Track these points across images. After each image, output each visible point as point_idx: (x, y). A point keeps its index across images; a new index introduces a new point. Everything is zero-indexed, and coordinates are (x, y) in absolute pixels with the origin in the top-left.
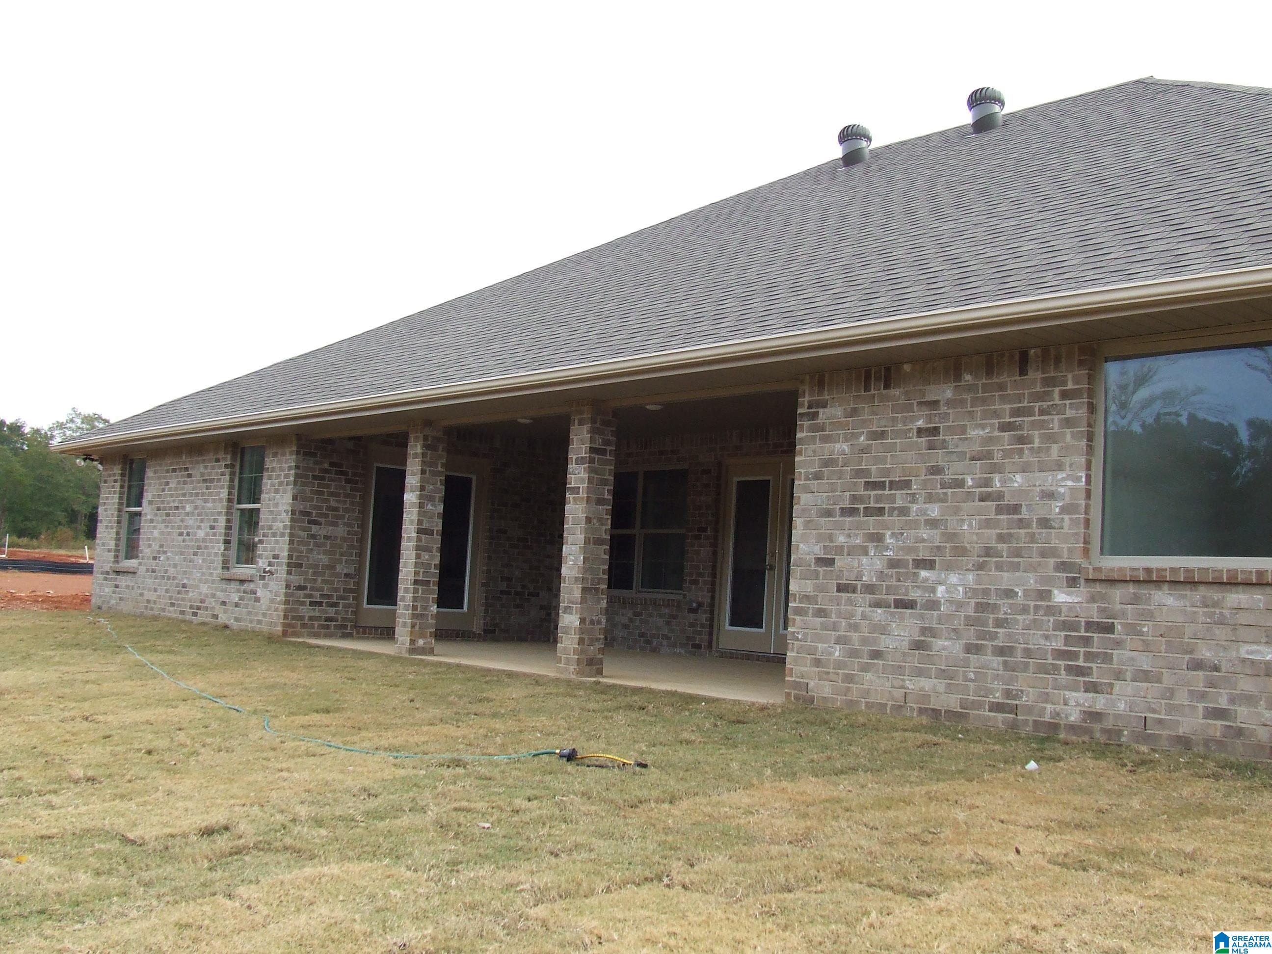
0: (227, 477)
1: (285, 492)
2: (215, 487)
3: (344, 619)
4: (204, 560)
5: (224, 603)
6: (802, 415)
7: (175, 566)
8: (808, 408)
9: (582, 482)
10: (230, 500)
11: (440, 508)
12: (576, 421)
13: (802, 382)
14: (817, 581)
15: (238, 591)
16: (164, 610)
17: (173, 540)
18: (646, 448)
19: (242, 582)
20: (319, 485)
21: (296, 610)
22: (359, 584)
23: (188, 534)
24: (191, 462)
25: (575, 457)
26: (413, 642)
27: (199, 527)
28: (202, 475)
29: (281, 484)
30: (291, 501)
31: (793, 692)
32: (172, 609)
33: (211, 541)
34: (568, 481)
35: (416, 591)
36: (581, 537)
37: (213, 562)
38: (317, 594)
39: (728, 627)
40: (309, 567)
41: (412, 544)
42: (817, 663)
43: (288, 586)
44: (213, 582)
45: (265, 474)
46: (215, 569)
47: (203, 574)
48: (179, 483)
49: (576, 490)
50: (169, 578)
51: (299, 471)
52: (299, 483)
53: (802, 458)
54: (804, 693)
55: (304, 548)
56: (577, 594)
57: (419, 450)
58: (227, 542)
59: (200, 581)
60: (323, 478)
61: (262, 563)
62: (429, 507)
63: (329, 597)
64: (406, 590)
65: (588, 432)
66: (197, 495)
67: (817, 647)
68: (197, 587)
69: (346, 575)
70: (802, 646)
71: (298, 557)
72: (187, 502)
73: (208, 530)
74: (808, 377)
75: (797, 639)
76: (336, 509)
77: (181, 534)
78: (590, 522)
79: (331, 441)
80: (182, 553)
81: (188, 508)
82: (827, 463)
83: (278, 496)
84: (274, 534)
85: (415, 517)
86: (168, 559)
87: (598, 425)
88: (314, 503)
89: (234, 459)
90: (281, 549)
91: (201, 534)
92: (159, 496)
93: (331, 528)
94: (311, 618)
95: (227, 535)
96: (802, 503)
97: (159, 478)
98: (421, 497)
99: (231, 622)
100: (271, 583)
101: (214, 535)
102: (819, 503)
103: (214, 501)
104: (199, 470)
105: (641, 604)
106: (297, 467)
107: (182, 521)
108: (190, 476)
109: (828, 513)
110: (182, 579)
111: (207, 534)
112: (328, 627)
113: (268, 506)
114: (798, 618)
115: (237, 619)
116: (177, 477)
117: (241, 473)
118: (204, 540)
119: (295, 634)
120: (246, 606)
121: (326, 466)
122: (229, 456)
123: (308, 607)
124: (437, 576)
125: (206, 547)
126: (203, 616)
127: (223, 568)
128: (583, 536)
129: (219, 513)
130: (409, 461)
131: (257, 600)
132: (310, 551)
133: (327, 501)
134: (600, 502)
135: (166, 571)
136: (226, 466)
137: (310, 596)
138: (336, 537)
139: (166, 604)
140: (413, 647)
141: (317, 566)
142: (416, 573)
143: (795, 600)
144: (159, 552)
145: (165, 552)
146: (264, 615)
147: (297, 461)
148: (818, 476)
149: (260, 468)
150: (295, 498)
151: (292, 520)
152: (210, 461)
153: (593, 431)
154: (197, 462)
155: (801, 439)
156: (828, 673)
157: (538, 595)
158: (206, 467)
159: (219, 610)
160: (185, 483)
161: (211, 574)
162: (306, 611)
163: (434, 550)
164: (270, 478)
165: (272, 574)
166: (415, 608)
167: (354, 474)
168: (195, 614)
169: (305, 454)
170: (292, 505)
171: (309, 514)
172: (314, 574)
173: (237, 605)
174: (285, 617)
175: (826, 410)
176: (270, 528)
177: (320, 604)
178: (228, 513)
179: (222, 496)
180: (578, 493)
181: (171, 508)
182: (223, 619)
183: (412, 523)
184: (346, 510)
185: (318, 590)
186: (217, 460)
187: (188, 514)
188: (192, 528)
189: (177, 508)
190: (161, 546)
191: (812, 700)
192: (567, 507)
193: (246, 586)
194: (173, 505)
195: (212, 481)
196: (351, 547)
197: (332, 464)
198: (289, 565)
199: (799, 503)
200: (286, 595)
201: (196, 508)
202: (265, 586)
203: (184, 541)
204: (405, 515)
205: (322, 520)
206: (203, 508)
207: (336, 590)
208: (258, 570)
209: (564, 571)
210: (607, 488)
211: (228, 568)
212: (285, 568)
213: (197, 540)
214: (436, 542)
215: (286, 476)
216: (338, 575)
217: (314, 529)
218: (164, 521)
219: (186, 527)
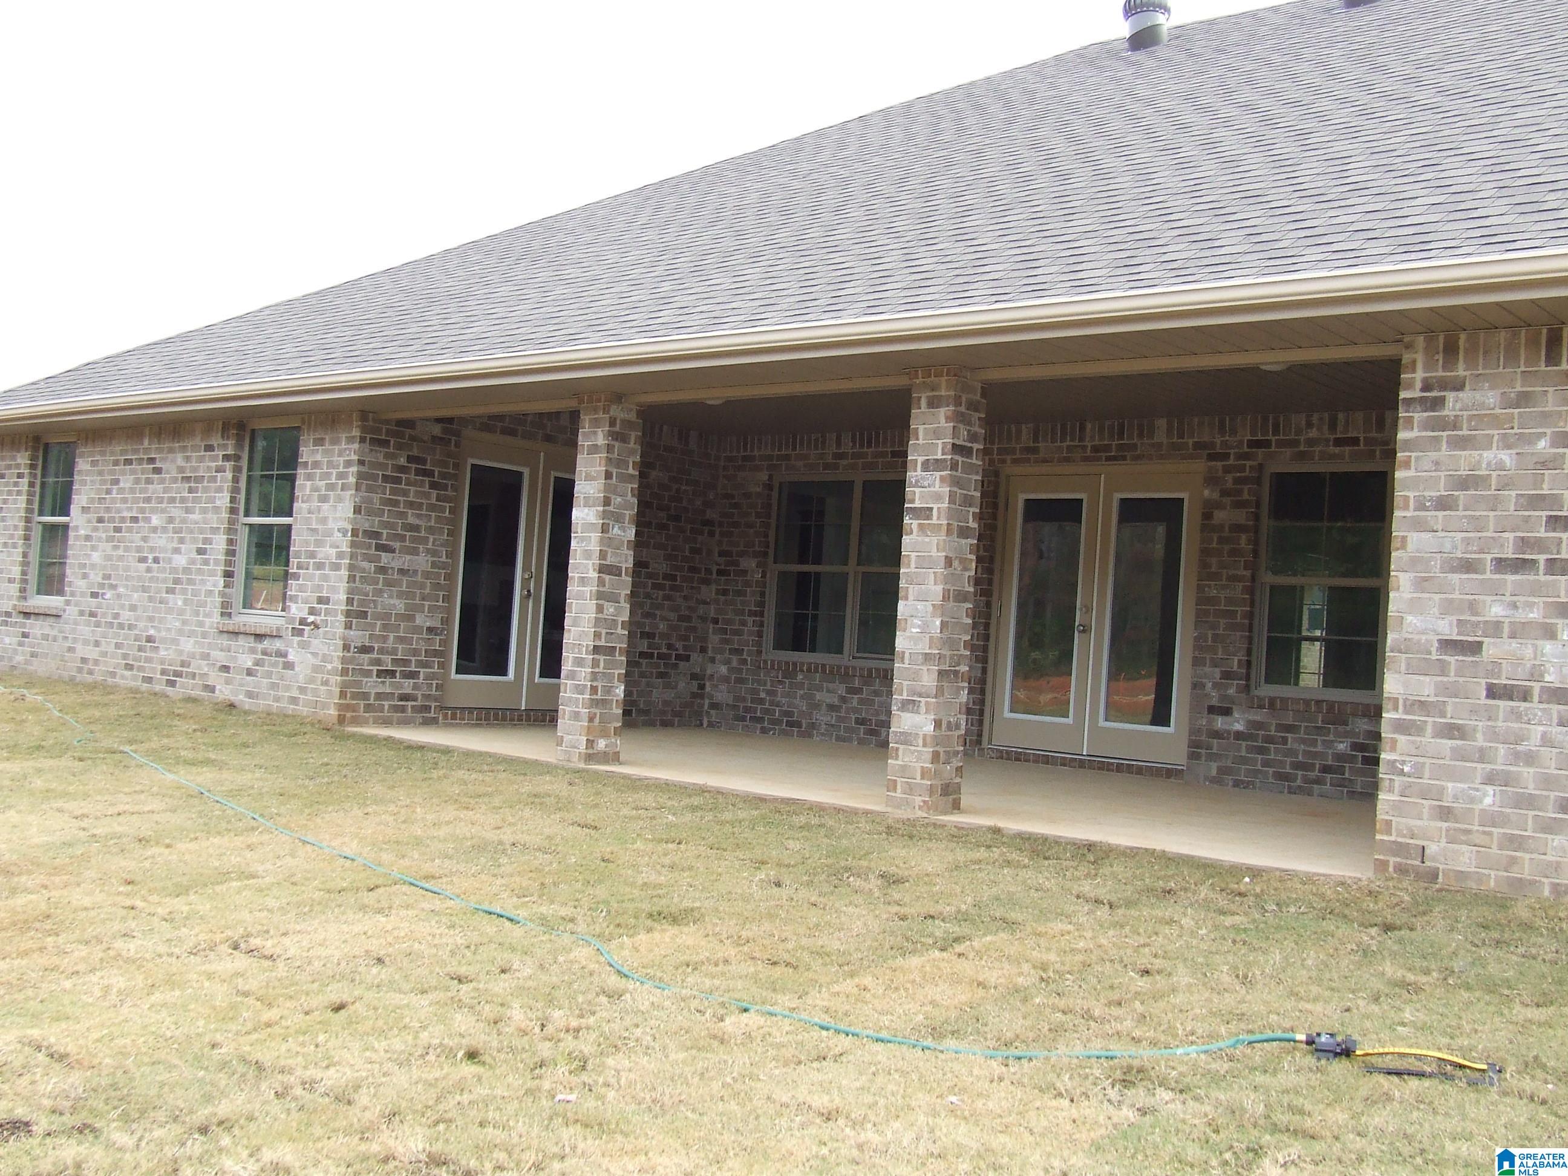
0: (229, 475)
1: (340, 499)
2: (206, 490)
3: (427, 697)
4: (185, 602)
5: (225, 668)
6: (1409, 402)
7: (133, 608)
8: (1423, 390)
9: (938, 497)
10: (233, 511)
11: (631, 533)
12: (924, 402)
13: (1409, 346)
14: (1445, 679)
15: (253, 651)
16: (113, 674)
17: (127, 569)
18: (869, 446)
19: (259, 637)
20: (393, 492)
21: (358, 684)
22: (445, 643)
23: (156, 560)
24: (159, 450)
25: (920, 459)
26: (590, 743)
27: (177, 551)
28: (181, 470)
29: (331, 487)
30: (351, 515)
31: (1393, 860)
32: (128, 673)
33: (200, 571)
34: (908, 497)
35: (595, 663)
36: (936, 590)
37: (203, 604)
38: (387, 659)
39: (1007, 714)
40: (378, 616)
41: (590, 589)
42: (1445, 813)
43: (346, 647)
44: (204, 635)
45: (300, 471)
46: (208, 615)
47: (184, 622)
48: (137, 481)
49: (925, 513)
50: (121, 626)
51: (364, 469)
52: (363, 488)
53: (1411, 473)
54: (1417, 863)
55: (369, 588)
56: (928, 679)
57: (601, 440)
58: (228, 575)
59: (180, 632)
60: (398, 480)
61: (297, 610)
62: (616, 530)
63: (405, 662)
64: (579, 662)
65: (948, 419)
66: (172, 500)
67: (1443, 788)
68: (175, 641)
69: (430, 630)
70: (1410, 785)
71: (362, 603)
72: (153, 510)
73: (194, 555)
74: (1421, 338)
75: (1402, 773)
76: (415, 528)
77: (143, 560)
78: (951, 566)
79: (409, 424)
80: (144, 589)
81: (156, 520)
82: (1464, 483)
83: (325, 506)
84: (320, 566)
85: (595, 547)
86: (119, 596)
87: (963, 409)
88: (385, 519)
89: (239, 445)
90: (334, 589)
91: (180, 561)
92: (101, 500)
93: (408, 557)
94: (379, 696)
95: (228, 563)
96: (1410, 547)
97: (100, 473)
98: (605, 515)
99: (240, 698)
100: (315, 642)
101: (206, 562)
102: (1448, 547)
103: (204, 511)
104: (174, 462)
105: (861, 676)
106: (361, 462)
107: (145, 539)
108: (158, 471)
109: (1468, 566)
110: (146, 629)
111: (193, 562)
112: (403, 709)
113: (308, 521)
114: (1402, 739)
115: (250, 695)
116: (133, 472)
117: (250, 469)
118: (186, 570)
119: (356, 721)
120: (269, 675)
121: (402, 461)
122: (231, 443)
123: (375, 678)
124: (626, 639)
125: (190, 582)
126: (186, 687)
127: (222, 614)
128: (939, 588)
129: (215, 530)
130: (581, 459)
131: (289, 666)
132: (379, 592)
133: (403, 515)
134: (963, 532)
135: (116, 616)
136: (226, 458)
137: (378, 662)
138: (415, 572)
139: (118, 665)
140: (590, 751)
141: (387, 616)
142: (597, 635)
143: (1396, 709)
144: (102, 586)
145: (113, 587)
146: (302, 690)
147: (360, 452)
148: (1444, 504)
149: (291, 460)
150: (357, 510)
151: (353, 544)
152: (195, 449)
153: (959, 418)
154: (171, 451)
155: (1406, 441)
156: (1468, 832)
157: (687, 658)
158: (188, 459)
159: (215, 678)
160: (149, 481)
161: (201, 624)
162: (372, 685)
163: (622, 600)
164: (309, 477)
165: (317, 627)
166: (594, 689)
167: (443, 475)
168: (172, 683)
169: (373, 441)
170: (353, 521)
171: (376, 535)
172: (385, 627)
173: (250, 672)
174: (343, 695)
175: (1461, 394)
176: (312, 555)
177: (392, 674)
178: (230, 531)
179: (218, 503)
180: (929, 517)
181: (123, 520)
182: (224, 692)
183: (587, 554)
184: (430, 530)
185: (388, 653)
186: (209, 448)
187: (155, 530)
188: (163, 550)
189: (135, 519)
190: (107, 577)
191: (1433, 876)
192: (906, 539)
193: (266, 644)
194: (126, 514)
195: (199, 479)
196: (437, 586)
197: (410, 459)
198: (348, 614)
199: (1403, 547)
200: (344, 660)
201: (171, 520)
202: (303, 646)
203: (149, 570)
204: (573, 543)
205: (397, 545)
206: (184, 521)
207: (415, 652)
208: (291, 620)
209: (901, 642)
210: (972, 510)
211: (230, 615)
212: (341, 618)
213: (174, 570)
214: (624, 586)
215: (341, 476)
216: (417, 630)
217: (385, 558)
218: (110, 539)
219: (152, 549)
